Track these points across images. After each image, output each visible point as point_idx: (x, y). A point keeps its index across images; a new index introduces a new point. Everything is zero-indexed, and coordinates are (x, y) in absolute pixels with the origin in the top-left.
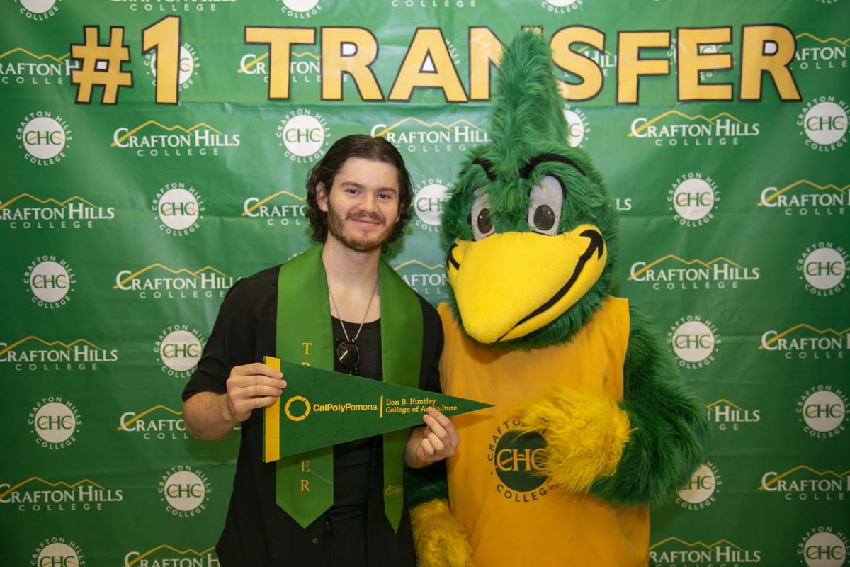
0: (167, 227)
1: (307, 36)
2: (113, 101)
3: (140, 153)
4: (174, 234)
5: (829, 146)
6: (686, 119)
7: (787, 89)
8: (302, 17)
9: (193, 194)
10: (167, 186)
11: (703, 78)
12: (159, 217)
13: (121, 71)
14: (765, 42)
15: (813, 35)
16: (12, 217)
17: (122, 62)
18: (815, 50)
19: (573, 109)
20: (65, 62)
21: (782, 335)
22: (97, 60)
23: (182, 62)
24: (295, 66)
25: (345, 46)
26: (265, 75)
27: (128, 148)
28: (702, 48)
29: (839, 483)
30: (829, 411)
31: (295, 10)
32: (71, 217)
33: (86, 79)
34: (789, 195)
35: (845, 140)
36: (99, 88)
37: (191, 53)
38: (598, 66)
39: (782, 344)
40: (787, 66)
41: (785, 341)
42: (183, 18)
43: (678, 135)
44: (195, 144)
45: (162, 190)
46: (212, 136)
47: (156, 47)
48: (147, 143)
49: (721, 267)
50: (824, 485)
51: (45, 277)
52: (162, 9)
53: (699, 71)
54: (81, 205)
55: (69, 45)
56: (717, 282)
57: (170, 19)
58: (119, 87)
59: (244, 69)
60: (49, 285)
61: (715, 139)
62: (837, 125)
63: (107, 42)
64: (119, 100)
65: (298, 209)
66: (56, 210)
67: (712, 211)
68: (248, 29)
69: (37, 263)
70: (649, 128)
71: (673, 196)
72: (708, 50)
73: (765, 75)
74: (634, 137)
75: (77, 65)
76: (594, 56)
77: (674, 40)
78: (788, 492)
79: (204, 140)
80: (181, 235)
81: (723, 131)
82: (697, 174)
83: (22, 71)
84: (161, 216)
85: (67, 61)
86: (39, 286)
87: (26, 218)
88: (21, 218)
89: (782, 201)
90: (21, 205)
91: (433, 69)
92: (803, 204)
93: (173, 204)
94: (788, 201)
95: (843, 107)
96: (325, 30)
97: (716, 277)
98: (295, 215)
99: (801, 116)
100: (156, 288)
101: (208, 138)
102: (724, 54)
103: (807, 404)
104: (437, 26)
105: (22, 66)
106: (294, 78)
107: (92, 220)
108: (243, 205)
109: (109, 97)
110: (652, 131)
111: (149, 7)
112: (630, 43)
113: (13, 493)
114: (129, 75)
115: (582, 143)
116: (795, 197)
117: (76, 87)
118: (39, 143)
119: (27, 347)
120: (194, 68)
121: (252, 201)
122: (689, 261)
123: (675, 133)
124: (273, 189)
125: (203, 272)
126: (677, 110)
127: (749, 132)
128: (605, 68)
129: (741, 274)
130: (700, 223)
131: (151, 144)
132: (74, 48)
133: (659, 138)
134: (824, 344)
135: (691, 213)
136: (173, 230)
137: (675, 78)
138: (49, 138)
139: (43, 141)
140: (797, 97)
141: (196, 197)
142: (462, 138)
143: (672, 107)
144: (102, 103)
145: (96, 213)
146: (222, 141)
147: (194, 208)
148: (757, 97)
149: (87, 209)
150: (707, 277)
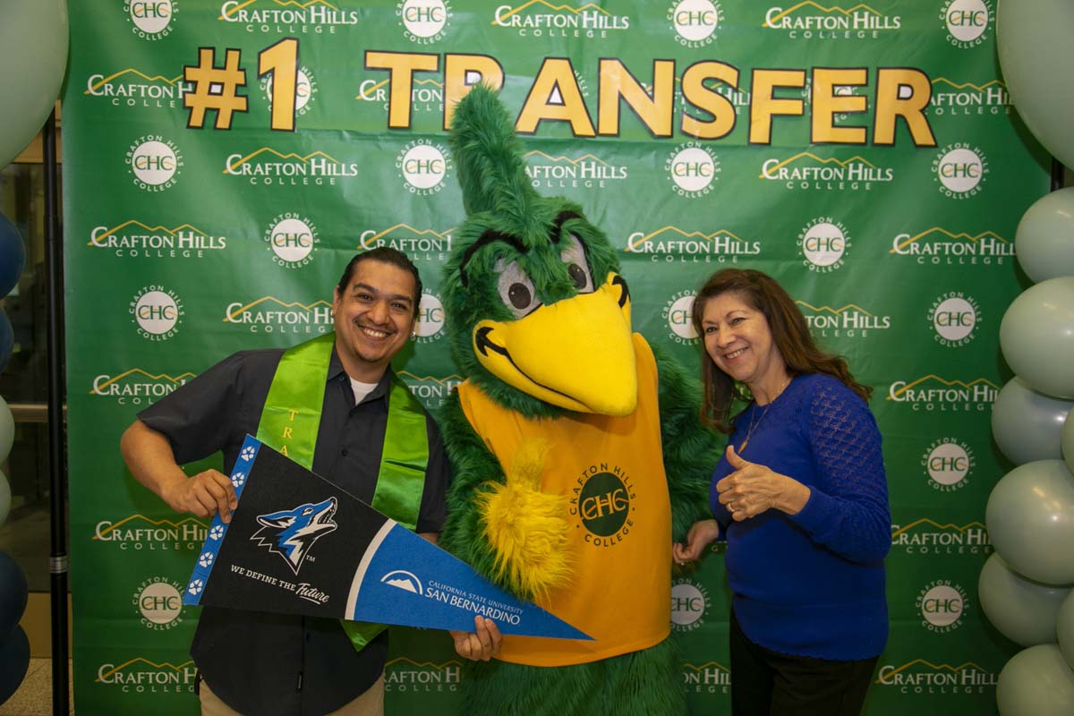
0: (280, 259)
1: (430, 63)
2: (227, 126)
3: (254, 181)
4: (287, 266)
5: (963, 194)
6: (820, 162)
7: (922, 134)
8: (425, 43)
9: (308, 225)
10: (281, 216)
11: (837, 120)
12: (271, 248)
13: (236, 95)
14: (900, 85)
15: (948, 79)
16: (119, 245)
17: (237, 86)
18: (951, 96)
19: (703, 148)
20: (177, 85)
21: (909, 386)
22: (212, 84)
23: (299, 87)
24: (417, 93)
25: (469, 74)
26: (384, 103)
27: (241, 175)
28: (837, 89)
29: (959, 536)
30: (953, 464)
31: (418, 35)
32: (181, 246)
33: (199, 102)
34: (922, 242)
35: (979, 189)
36: (212, 112)
37: (308, 77)
38: (731, 103)
39: (910, 395)
40: (922, 111)
41: (913, 393)
42: (301, 41)
43: (810, 179)
44: (310, 172)
45: (275, 220)
46: (329, 165)
47: (272, 71)
48: (261, 170)
49: (850, 315)
50: (946, 539)
51: (152, 307)
52: (279, 31)
53: (833, 113)
54: (191, 234)
55: (182, 67)
56: (846, 330)
57: (287, 41)
58: (233, 111)
59: (363, 95)
60: (156, 316)
61: (848, 184)
62: (972, 173)
63: (223, 65)
64: (233, 125)
65: (416, 243)
66: (165, 238)
67: (843, 257)
68: (369, 54)
69: (144, 293)
70: (781, 170)
71: (802, 240)
72: (843, 91)
73: (899, 119)
74: (765, 179)
75: (190, 88)
76: (727, 93)
77: (809, 80)
78: (909, 545)
79: (320, 169)
80: (294, 267)
81: (855, 175)
82: (828, 219)
83: (133, 92)
84: (274, 247)
85: (180, 83)
86: (145, 316)
87: (133, 246)
88: (128, 246)
89: (914, 248)
90: (128, 232)
91: (560, 101)
92: (935, 252)
93: (287, 235)
94: (920, 249)
95: (978, 155)
96: (448, 57)
97: (845, 325)
98: (413, 249)
99: (935, 162)
100: (268, 322)
101: (325, 167)
102: (859, 96)
103: (932, 457)
104: (565, 56)
105: (133, 88)
106: (415, 106)
107: (203, 249)
108: (360, 237)
109: (223, 122)
110: (783, 173)
111: (265, 28)
112: (764, 81)
113: (114, 531)
114: (244, 100)
115: (712, 183)
116: (927, 245)
117: (188, 111)
118: (149, 168)
119: (131, 380)
120: (312, 93)
121: (369, 234)
122: (818, 307)
123: (807, 176)
124: (391, 223)
125: (316, 306)
126: (809, 152)
127: (882, 177)
128: (738, 106)
129: (871, 322)
130: (830, 270)
131: (264, 172)
132: (187, 69)
133: (790, 180)
134: (952, 396)
135: (821, 258)
136: (285, 262)
137: (808, 120)
138: (160, 163)
139: (154, 166)
140: (933, 143)
141: (310, 228)
142: (588, 173)
143: (804, 150)
144: (215, 128)
145: (207, 243)
146: (339, 170)
147: (309, 239)
148: (890, 141)
149: (197, 238)
150: (836, 325)
